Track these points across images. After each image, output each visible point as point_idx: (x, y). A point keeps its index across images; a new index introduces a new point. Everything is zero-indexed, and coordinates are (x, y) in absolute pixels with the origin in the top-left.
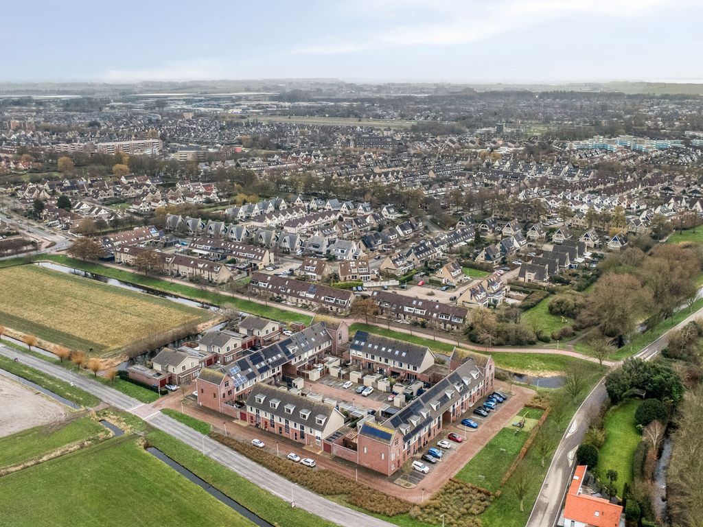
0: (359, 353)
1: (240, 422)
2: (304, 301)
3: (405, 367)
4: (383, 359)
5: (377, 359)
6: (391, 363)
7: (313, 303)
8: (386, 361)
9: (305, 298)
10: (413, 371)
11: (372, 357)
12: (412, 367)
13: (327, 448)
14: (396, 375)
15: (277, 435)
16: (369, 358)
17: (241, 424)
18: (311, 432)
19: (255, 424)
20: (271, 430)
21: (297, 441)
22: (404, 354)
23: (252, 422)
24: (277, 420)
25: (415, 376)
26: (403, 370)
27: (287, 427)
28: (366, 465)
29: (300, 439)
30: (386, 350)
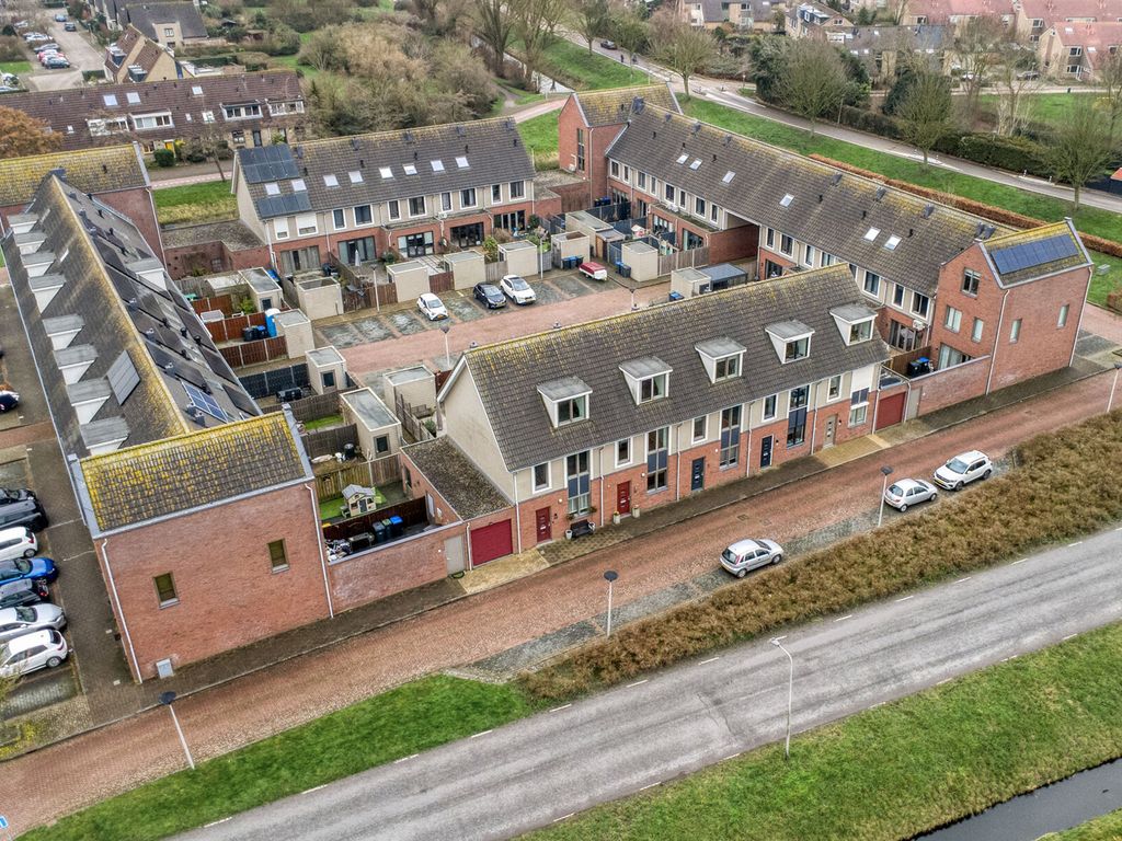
0: (304, 221)
1: (494, 576)
3: (484, 199)
4: (404, 207)
5: (380, 216)
6: (435, 207)
8: (417, 206)
10: (512, 201)
11: (363, 214)
12: (505, 191)
13: (890, 412)
14: (467, 234)
15: (685, 502)
16: (351, 223)
17: (517, 576)
18: (834, 391)
19: (561, 530)
20: (650, 505)
21: (773, 466)
22: (462, 162)
23: (543, 535)
24: (681, 440)
25: (521, 213)
26: (482, 211)
27: (731, 439)
28: (1010, 379)
29: (782, 453)
30: (398, 172)
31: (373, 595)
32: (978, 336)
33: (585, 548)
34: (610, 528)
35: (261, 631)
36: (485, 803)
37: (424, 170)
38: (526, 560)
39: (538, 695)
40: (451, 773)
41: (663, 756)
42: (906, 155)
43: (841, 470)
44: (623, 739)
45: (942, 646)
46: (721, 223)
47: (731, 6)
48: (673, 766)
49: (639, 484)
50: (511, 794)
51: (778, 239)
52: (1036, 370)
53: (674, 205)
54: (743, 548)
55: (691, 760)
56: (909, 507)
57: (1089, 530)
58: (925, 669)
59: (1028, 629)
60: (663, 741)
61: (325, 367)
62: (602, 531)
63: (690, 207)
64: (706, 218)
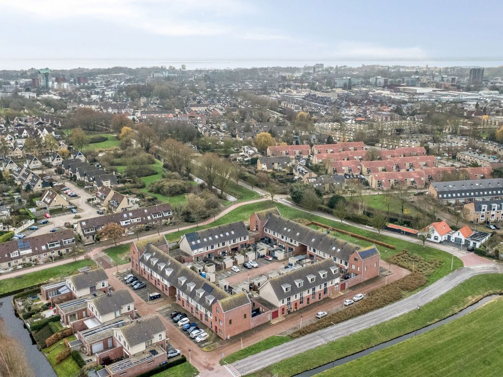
0: (201, 250)
1: (274, 322)
2: (20, 261)
3: (238, 241)
4: (221, 244)
5: (216, 247)
6: (227, 244)
7: (33, 258)
8: (223, 244)
9: (20, 257)
10: (244, 241)
11: (212, 247)
12: (243, 238)
13: (343, 287)
14: (235, 250)
15: (306, 307)
16: (210, 249)
17: (279, 321)
18: (332, 283)
19: (286, 312)
20: (300, 307)
21: (321, 299)
22: (233, 232)
23: (283, 313)
24: (305, 294)
25: (246, 244)
26: (237, 244)
27: (314, 294)
28: (366, 279)
29: (323, 296)
30: (219, 236)
31: (257, 325)
32: (359, 270)
33: (291, 315)
34: (294, 312)
35: (241, 331)
36: (289, 351)
37: (225, 235)
38: (281, 318)
39: (291, 338)
40: (282, 348)
41: (315, 344)
42: (336, 220)
43: (335, 299)
44: (308, 342)
45: (357, 327)
46: (297, 245)
47: (275, 164)
48: (317, 345)
49: (298, 303)
50: (293, 350)
51: (312, 249)
52: (371, 277)
53: (284, 240)
54: (320, 313)
55: (320, 344)
56: (349, 305)
57: (382, 307)
58: (355, 330)
59: (372, 323)
60: (315, 342)
61: (225, 284)
62: (292, 313)
63: (288, 241)
64: (293, 243)
